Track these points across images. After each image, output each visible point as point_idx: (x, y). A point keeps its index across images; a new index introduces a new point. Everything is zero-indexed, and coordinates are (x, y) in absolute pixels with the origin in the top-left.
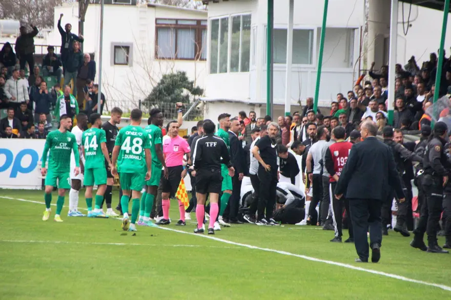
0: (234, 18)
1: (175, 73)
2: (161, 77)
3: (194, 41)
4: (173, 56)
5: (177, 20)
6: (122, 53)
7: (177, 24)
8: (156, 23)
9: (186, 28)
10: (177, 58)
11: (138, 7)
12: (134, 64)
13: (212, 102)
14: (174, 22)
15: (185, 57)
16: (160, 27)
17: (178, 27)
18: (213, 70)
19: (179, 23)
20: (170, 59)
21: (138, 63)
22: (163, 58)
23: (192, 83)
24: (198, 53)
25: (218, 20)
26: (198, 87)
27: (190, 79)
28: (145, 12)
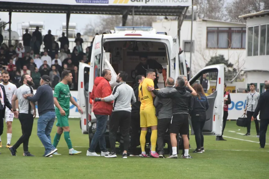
0: (262, 26)
1: (218, 55)
2: (210, 58)
3: (227, 39)
4: (216, 46)
5: (218, 28)
6: (189, 46)
7: (218, 30)
8: (207, 30)
9: (223, 32)
10: (218, 48)
11: (197, 21)
12: (195, 52)
13: (249, 71)
14: (216, 29)
15: (223, 47)
16: (209, 32)
17: (219, 31)
18: (249, 54)
19: (220, 29)
20: (214, 48)
21: (197, 51)
22: (211, 48)
23: (227, 61)
24: (230, 45)
25: (252, 27)
26: (230, 63)
27: (226, 59)
28: (201, 24)
